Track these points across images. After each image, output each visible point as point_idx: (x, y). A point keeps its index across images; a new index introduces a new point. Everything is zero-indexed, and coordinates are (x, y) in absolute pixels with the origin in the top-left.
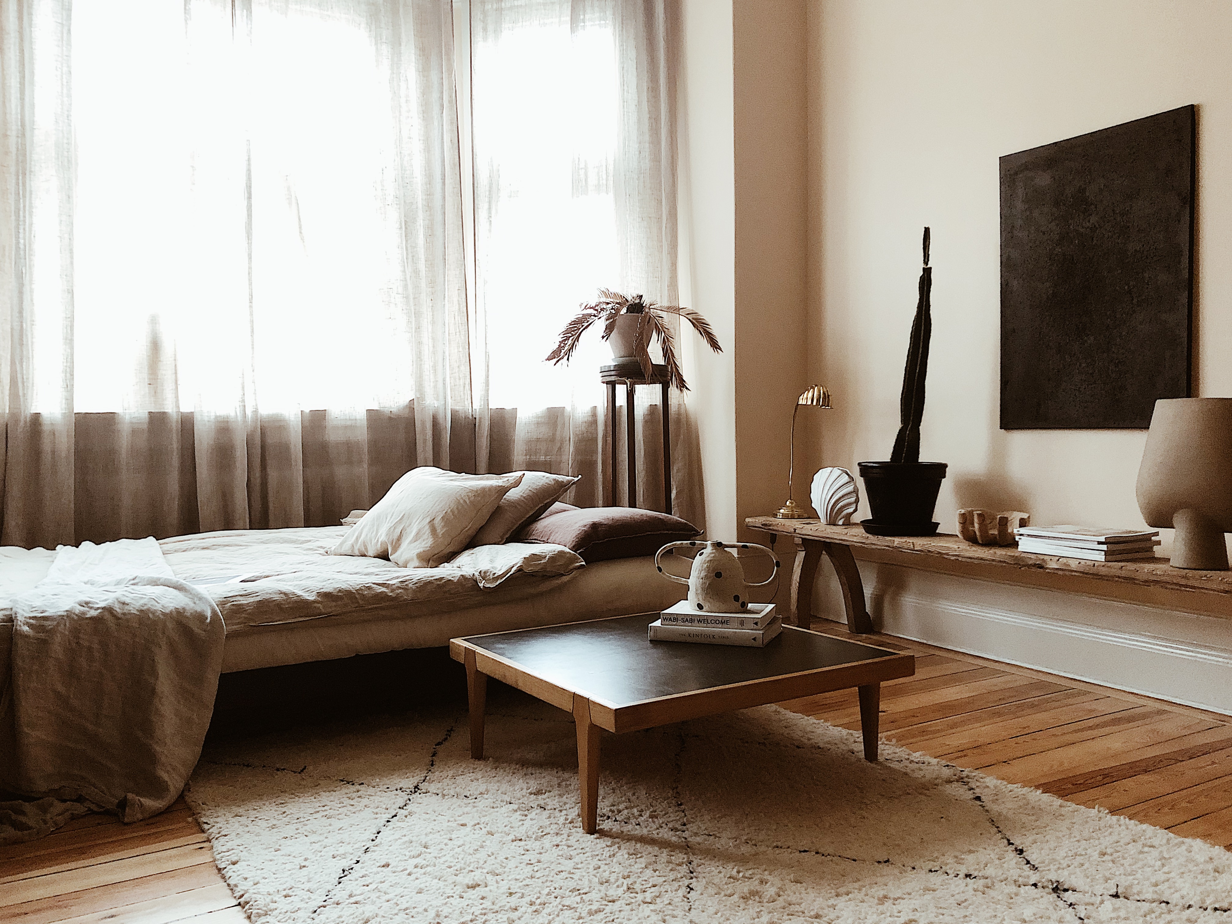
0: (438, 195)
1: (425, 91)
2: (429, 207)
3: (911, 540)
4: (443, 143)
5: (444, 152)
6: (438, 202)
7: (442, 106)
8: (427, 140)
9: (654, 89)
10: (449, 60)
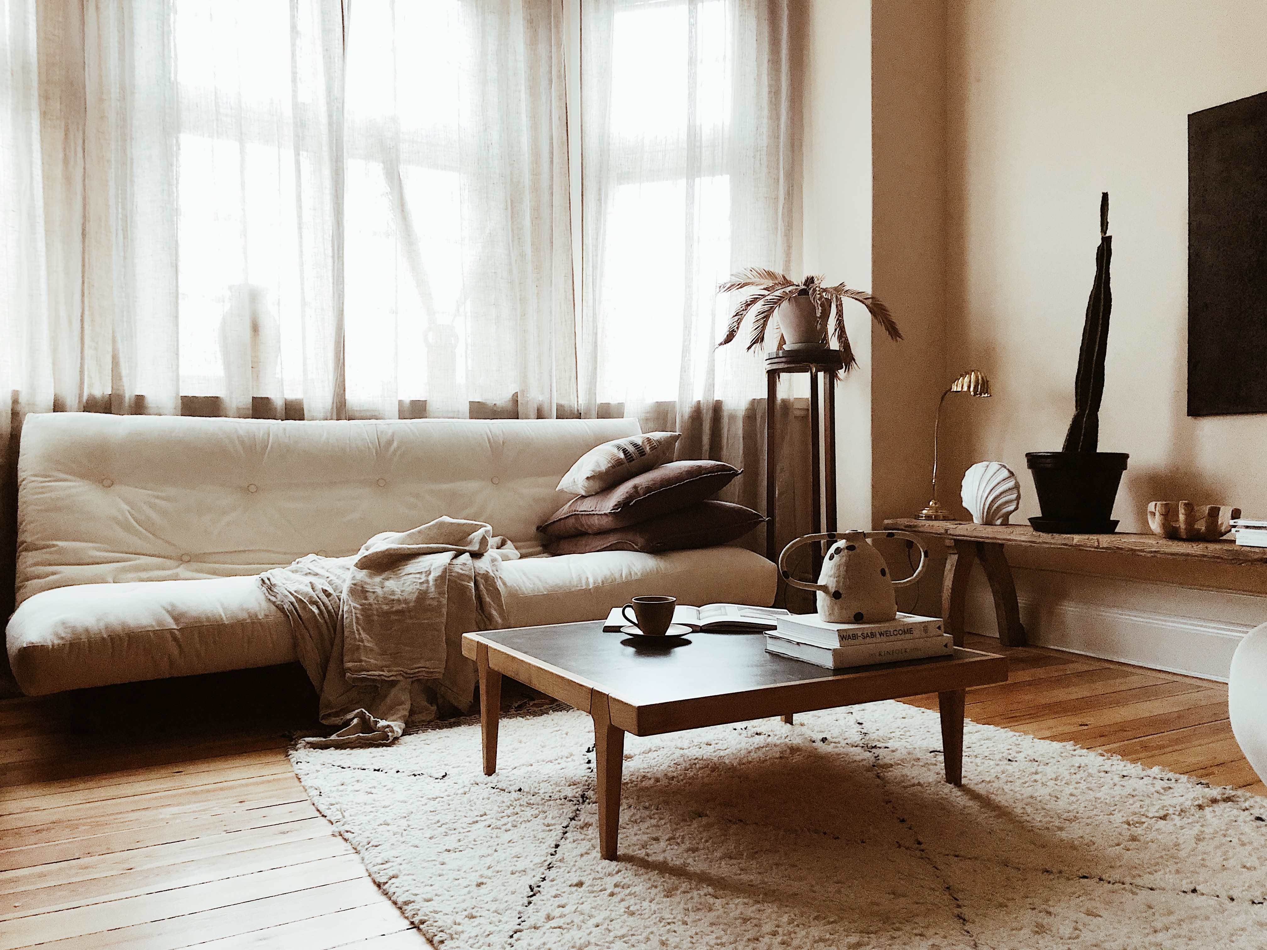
0: (545, 175)
1: (533, 66)
2: (535, 189)
3: (1094, 537)
4: (551, 119)
5: (552, 129)
6: (545, 184)
7: (551, 81)
8: (534, 117)
9: (775, 62)
10: (558, 32)
